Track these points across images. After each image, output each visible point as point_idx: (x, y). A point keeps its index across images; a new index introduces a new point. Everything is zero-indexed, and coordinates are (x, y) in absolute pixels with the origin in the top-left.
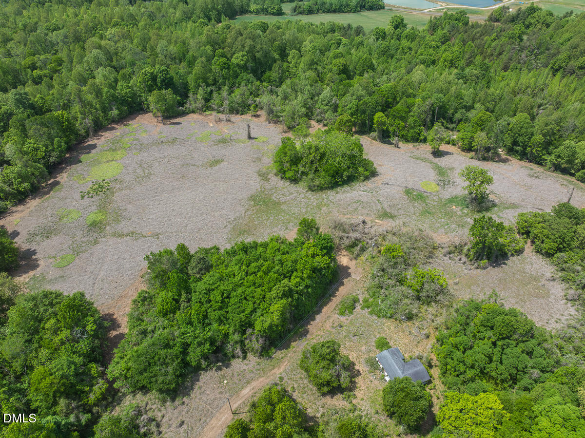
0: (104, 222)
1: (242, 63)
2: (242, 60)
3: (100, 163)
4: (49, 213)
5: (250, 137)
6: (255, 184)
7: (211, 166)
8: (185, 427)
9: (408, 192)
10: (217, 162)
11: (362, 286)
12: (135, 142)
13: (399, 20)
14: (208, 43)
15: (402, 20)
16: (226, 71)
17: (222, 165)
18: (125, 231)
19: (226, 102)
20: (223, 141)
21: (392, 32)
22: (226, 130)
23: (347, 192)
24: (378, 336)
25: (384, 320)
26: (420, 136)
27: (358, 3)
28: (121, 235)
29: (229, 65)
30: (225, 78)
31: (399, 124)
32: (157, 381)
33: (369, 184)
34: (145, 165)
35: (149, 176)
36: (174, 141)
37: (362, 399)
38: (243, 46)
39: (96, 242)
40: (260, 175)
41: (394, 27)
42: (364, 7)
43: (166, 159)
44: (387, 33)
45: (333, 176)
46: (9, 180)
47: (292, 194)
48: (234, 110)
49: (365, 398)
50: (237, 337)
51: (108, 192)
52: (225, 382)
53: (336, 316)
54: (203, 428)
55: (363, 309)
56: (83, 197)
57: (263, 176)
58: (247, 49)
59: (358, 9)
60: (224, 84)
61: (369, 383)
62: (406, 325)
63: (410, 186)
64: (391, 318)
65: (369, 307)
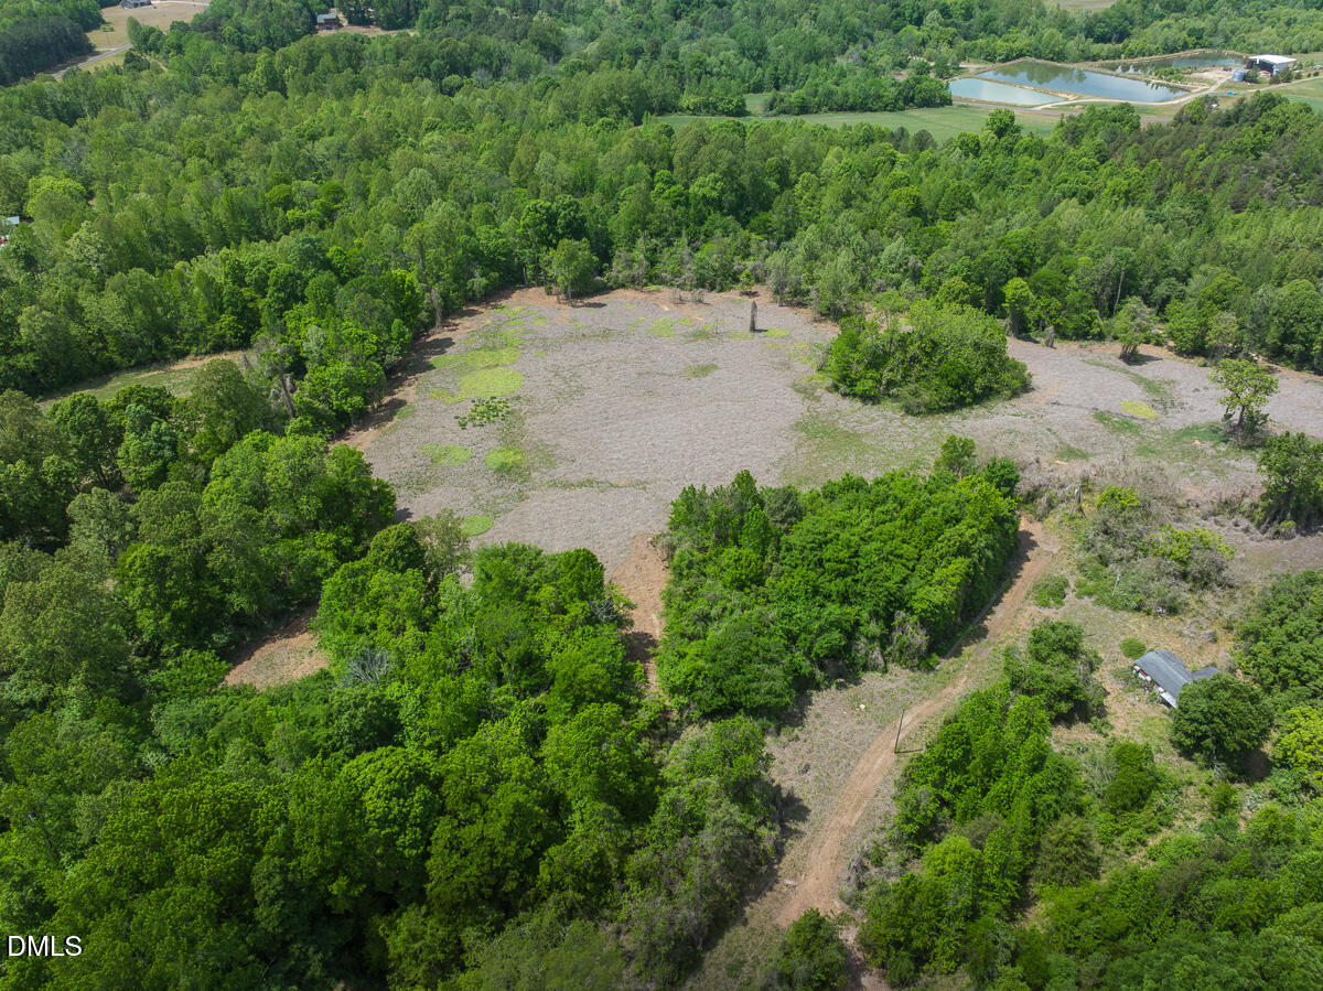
0: (524, 466)
1: (715, 194)
2: (713, 189)
3: (472, 369)
4: (406, 451)
5: (753, 329)
6: (797, 407)
7: (695, 374)
8: (812, 774)
9: (1101, 417)
10: (704, 370)
11: (1065, 561)
12: (528, 337)
13: (1007, 120)
14: (638, 158)
15: (1012, 118)
16: (683, 208)
17: (716, 374)
18: (573, 479)
19: (689, 267)
20: (701, 335)
21: (993, 142)
22: (699, 317)
23: (984, 417)
24: (1123, 638)
25: (1126, 615)
26: (1089, 330)
27: (899, 94)
28: (567, 485)
29: (687, 198)
30: (679, 224)
33: (1022, 403)
34: (566, 374)
35: (580, 390)
36: (606, 334)
37: (1126, 731)
38: (713, 162)
39: (522, 497)
40: (798, 391)
41: (996, 133)
42: (913, 101)
43: (604, 364)
44: (982, 145)
45: (955, 387)
46: (325, 391)
47: (873, 420)
48: (707, 282)
50: (874, 628)
51: (509, 417)
52: (862, 706)
53: (1033, 608)
54: (848, 775)
55: (1079, 596)
56: (463, 426)
57: (807, 392)
58: (722, 167)
59: (901, 103)
60: (679, 234)
61: (1130, 706)
62: (1170, 622)
63: (1102, 408)
64: (1138, 609)
65: (1090, 594)
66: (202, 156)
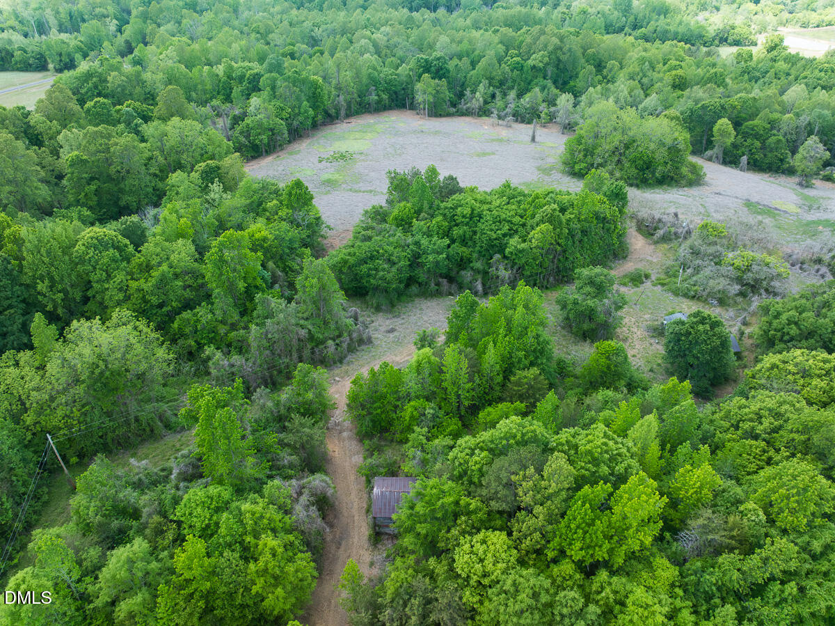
0: (340, 181)
1: (541, 65)
2: (541, 62)
3: (346, 139)
4: (281, 168)
5: (533, 139)
6: (532, 176)
7: (478, 156)
8: (396, 333)
9: (748, 204)
10: (484, 154)
11: (658, 267)
12: (390, 129)
15: (782, 40)
16: (518, 72)
17: (492, 156)
18: (363, 189)
19: (512, 106)
20: (500, 141)
21: (763, 55)
22: (504, 133)
23: (658, 193)
24: (671, 310)
25: (684, 300)
26: (782, 164)
27: (717, 35)
28: (357, 191)
29: (522, 66)
30: (514, 81)
31: (752, 144)
32: (376, 275)
33: (694, 191)
34: (398, 147)
35: (401, 154)
36: (436, 133)
38: (546, 46)
39: (328, 192)
40: (540, 170)
41: (768, 51)
42: (726, 40)
43: (425, 145)
44: (755, 58)
45: (642, 170)
48: (522, 117)
49: (638, 356)
50: (479, 264)
51: (350, 161)
55: (654, 285)
56: (320, 162)
57: (545, 171)
58: (550, 48)
59: (717, 42)
60: (512, 88)
61: (648, 345)
62: (716, 309)
63: (754, 200)
64: (694, 297)
65: (663, 285)
66: (258, 33)
